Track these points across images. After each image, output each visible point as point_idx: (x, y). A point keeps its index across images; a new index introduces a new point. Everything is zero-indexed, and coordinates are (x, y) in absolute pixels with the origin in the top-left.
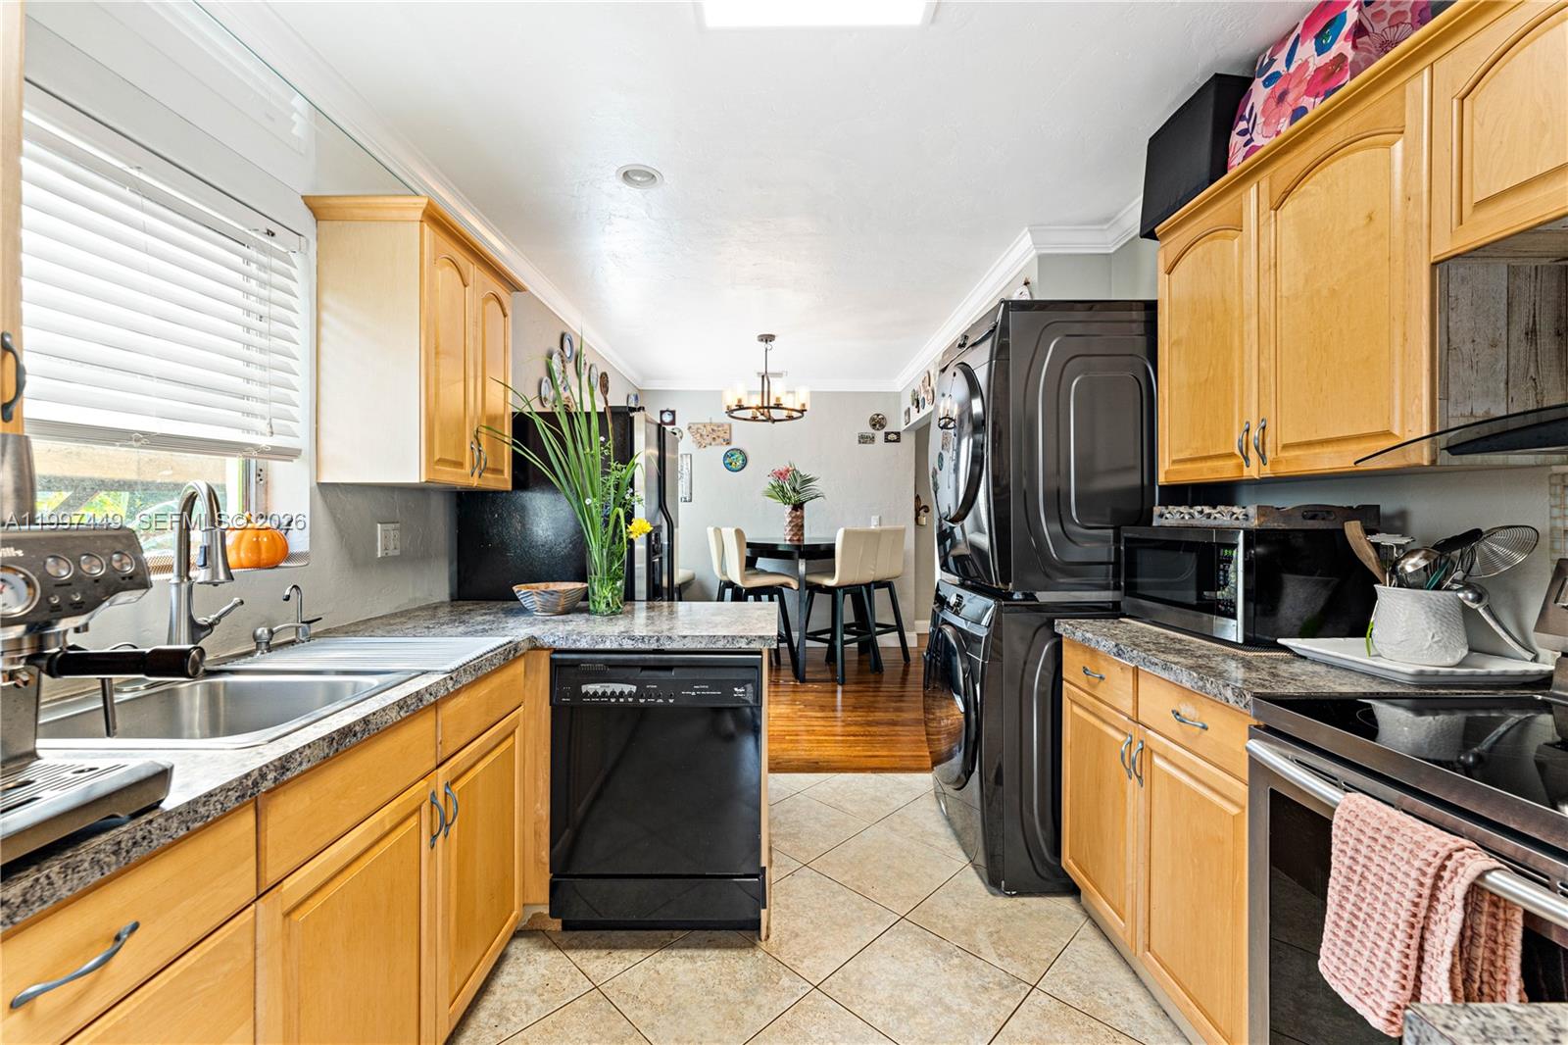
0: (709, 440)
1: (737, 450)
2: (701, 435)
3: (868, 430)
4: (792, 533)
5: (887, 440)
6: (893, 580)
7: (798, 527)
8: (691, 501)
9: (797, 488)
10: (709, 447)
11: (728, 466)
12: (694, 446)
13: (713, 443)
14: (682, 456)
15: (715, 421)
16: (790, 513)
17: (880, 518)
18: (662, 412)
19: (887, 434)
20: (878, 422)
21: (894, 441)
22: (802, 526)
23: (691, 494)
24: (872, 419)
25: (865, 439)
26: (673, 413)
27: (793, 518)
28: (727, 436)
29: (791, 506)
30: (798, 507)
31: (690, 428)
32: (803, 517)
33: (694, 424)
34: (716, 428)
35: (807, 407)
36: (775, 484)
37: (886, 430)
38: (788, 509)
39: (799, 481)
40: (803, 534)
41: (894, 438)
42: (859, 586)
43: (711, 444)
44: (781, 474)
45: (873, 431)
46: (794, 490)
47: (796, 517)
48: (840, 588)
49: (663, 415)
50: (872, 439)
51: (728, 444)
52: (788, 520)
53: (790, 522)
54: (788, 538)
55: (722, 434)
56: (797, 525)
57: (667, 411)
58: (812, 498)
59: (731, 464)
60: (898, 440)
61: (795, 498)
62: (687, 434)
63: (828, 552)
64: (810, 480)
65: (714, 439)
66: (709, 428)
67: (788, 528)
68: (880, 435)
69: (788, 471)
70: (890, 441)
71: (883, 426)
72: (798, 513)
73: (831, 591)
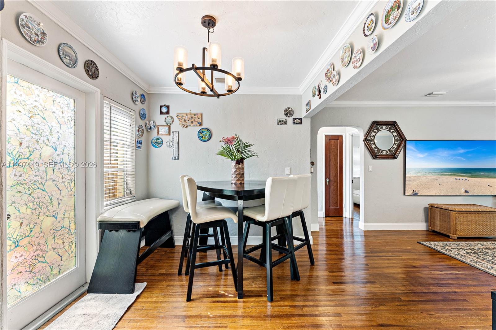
0: (189, 123)
1: (206, 129)
2: (185, 120)
3: (283, 117)
4: (236, 179)
5: (294, 123)
6: (303, 210)
7: (241, 175)
8: (178, 159)
9: (240, 150)
10: (189, 127)
11: (201, 138)
12: (180, 127)
13: (192, 125)
14: (173, 133)
15: (192, 112)
16: (235, 166)
17: (290, 168)
18: (161, 107)
19: (294, 119)
20: (288, 113)
21: (298, 124)
22: (243, 174)
23: (179, 155)
24: (286, 111)
25: (281, 123)
26: (168, 107)
27: (237, 169)
28: (200, 121)
29: (235, 161)
30: (240, 161)
31: (178, 116)
32: (243, 169)
33: (180, 113)
34: (193, 116)
35: (242, 76)
36: (225, 147)
37: (294, 117)
38: (234, 163)
39: (242, 145)
40: (243, 180)
41: (298, 122)
42: (283, 219)
43: (190, 125)
44: (229, 140)
45: (286, 118)
46: (238, 151)
47: (239, 168)
48: (268, 222)
49: (162, 108)
50: (285, 123)
51: (200, 125)
52: (234, 170)
53: (235, 172)
54: (234, 182)
55: (196, 119)
56: (239, 174)
57: (165, 106)
58: (249, 157)
59: (202, 137)
60: (300, 123)
61: (238, 156)
62: (176, 120)
63: (261, 194)
64: (248, 146)
65: (192, 122)
66: (189, 116)
67: (234, 176)
68: (290, 120)
69: (233, 138)
70: (296, 124)
71: (292, 115)
72: (240, 166)
73: (262, 224)
